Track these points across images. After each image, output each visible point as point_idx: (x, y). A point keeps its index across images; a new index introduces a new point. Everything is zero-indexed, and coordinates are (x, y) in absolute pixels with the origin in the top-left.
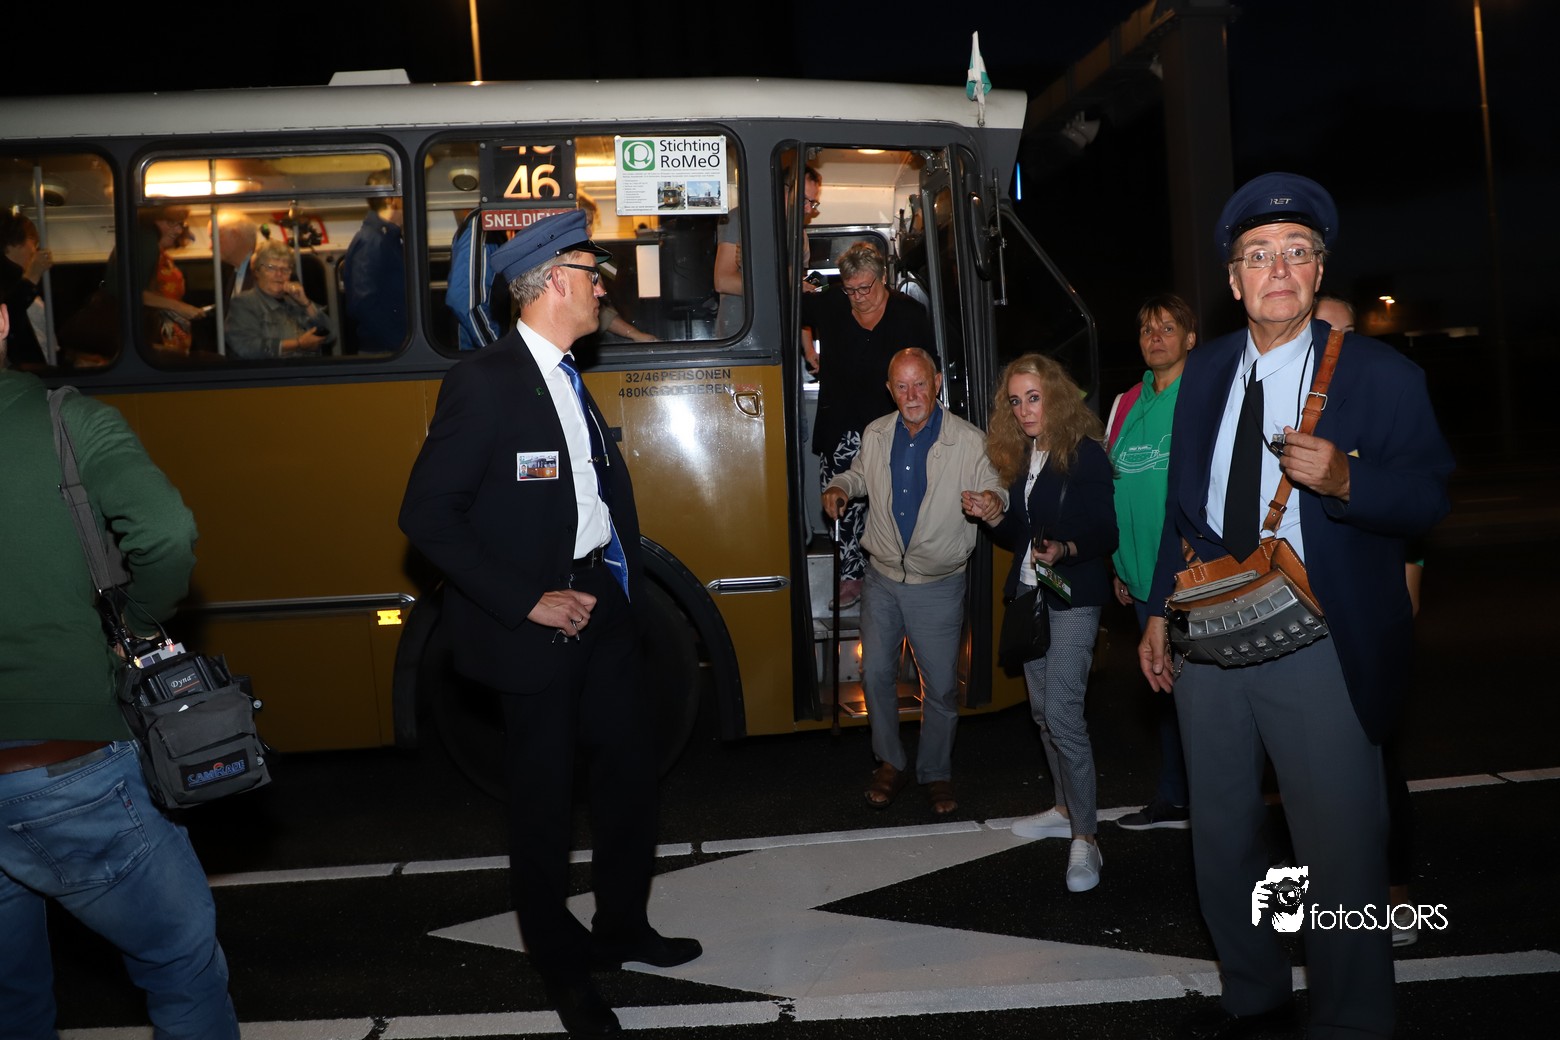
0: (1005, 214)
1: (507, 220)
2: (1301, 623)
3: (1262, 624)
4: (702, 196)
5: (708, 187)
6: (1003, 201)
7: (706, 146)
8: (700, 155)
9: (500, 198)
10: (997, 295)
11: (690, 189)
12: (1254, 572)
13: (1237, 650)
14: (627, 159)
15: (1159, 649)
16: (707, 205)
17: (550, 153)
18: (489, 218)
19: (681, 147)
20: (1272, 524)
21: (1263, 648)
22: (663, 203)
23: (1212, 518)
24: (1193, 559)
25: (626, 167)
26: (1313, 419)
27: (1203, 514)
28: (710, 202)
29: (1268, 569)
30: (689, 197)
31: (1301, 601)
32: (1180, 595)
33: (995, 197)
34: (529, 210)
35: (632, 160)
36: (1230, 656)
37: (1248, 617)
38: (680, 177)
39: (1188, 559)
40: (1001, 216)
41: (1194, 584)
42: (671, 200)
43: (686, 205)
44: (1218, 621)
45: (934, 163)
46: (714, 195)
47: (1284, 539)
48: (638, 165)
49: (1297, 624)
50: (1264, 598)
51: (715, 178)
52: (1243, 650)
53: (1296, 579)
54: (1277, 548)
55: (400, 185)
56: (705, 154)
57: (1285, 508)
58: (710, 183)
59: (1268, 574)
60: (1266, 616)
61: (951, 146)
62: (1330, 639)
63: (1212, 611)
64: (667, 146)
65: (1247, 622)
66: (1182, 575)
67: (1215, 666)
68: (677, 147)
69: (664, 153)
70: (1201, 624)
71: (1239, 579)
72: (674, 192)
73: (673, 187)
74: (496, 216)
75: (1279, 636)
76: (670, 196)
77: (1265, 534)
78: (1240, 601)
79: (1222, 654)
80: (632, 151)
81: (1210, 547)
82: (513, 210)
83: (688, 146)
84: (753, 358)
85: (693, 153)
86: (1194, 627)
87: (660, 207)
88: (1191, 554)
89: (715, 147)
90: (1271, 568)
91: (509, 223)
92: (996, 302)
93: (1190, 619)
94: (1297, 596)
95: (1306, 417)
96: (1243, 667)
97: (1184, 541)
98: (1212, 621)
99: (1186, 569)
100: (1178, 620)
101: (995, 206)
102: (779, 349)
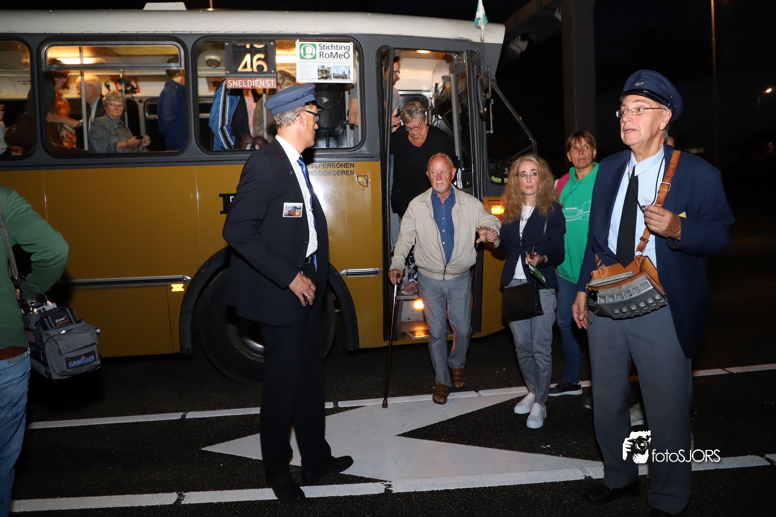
0: (493, 87)
1: (239, 83)
2: (654, 299)
3: (635, 298)
4: (341, 73)
5: (343, 69)
6: (492, 80)
7: (343, 48)
8: (339, 52)
9: (236, 72)
10: (488, 128)
11: (335, 70)
12: (631, 272)
13: (621, 311)
14: (302, 53)
15: (582, 308)
16: (343, 78)
17: (262, 48)
18: (230, 82)
19: (330, 48)
20: (641, 249)
21: (634, 310)
22: (320, 77)
23: (611, 244)
24: (601, 265)
25: (301, 57)
26: (663, 196)
27: (606, 242)
28: (344, 77)
29: (639, 271)
30: (334, 74)
31: (654, 288)
32: (593, 283)
33: (488, 78)
34: (250, 78)
35: (305, 54)
36: (617, 314)
37: (627, 295)
38: (329, 63)
39: (598, 265)
40: (492, 88)
41: (601, 277)
42: (325, 75)
43: (332, 78)
44: (612, 296)
45: (458, 60)
46: (347, 73)
47: (647, 256)
48: (307, 57)
49: (652, 299)
50: (636, 286)
51: (347, 65)
52: (624, 311)
53: (652, 277)
54: (643, 261)
55: (183, 63)
56: (342, 52)
57: (648, 241)
58: (345, 67)
59: (638, 274)
60: (636, 295)
61: (467, 51)
62: (668, 308)
63: (610, 291)
64: (323, 47)
65: (627, 297)
66: (595, 273)
67: (610, 318)
68: (328, 48)
69: (321, 51)
70: (604, 297)
71: (624, 275)
72: (326, 71)
73: (325, 68)
74: (234, 81)
75: (642, 305)
76: (324, 73)
77: (637, 253)
78: (624, 287)
79: (614, 312)
80: (304, 49)
81: (610, 259)
82: (242, 78)
83: (333, 47)
84: (366, 157)
85: (336, 51)
86: (600, 299)
87: (319, 79)
88: (600, 262)
89: (348, 48)
90: (640, 271)
91: (240, 85)
92: (488, 132)
93: (598, 295)
94: (653, 285)
95: (660, 194)
96: (624, 319)
97: (596, 256)
98: (609, 296)
99: (597, 269)
100: (592, 295)
101: (488, 83)
102: (379, 153)
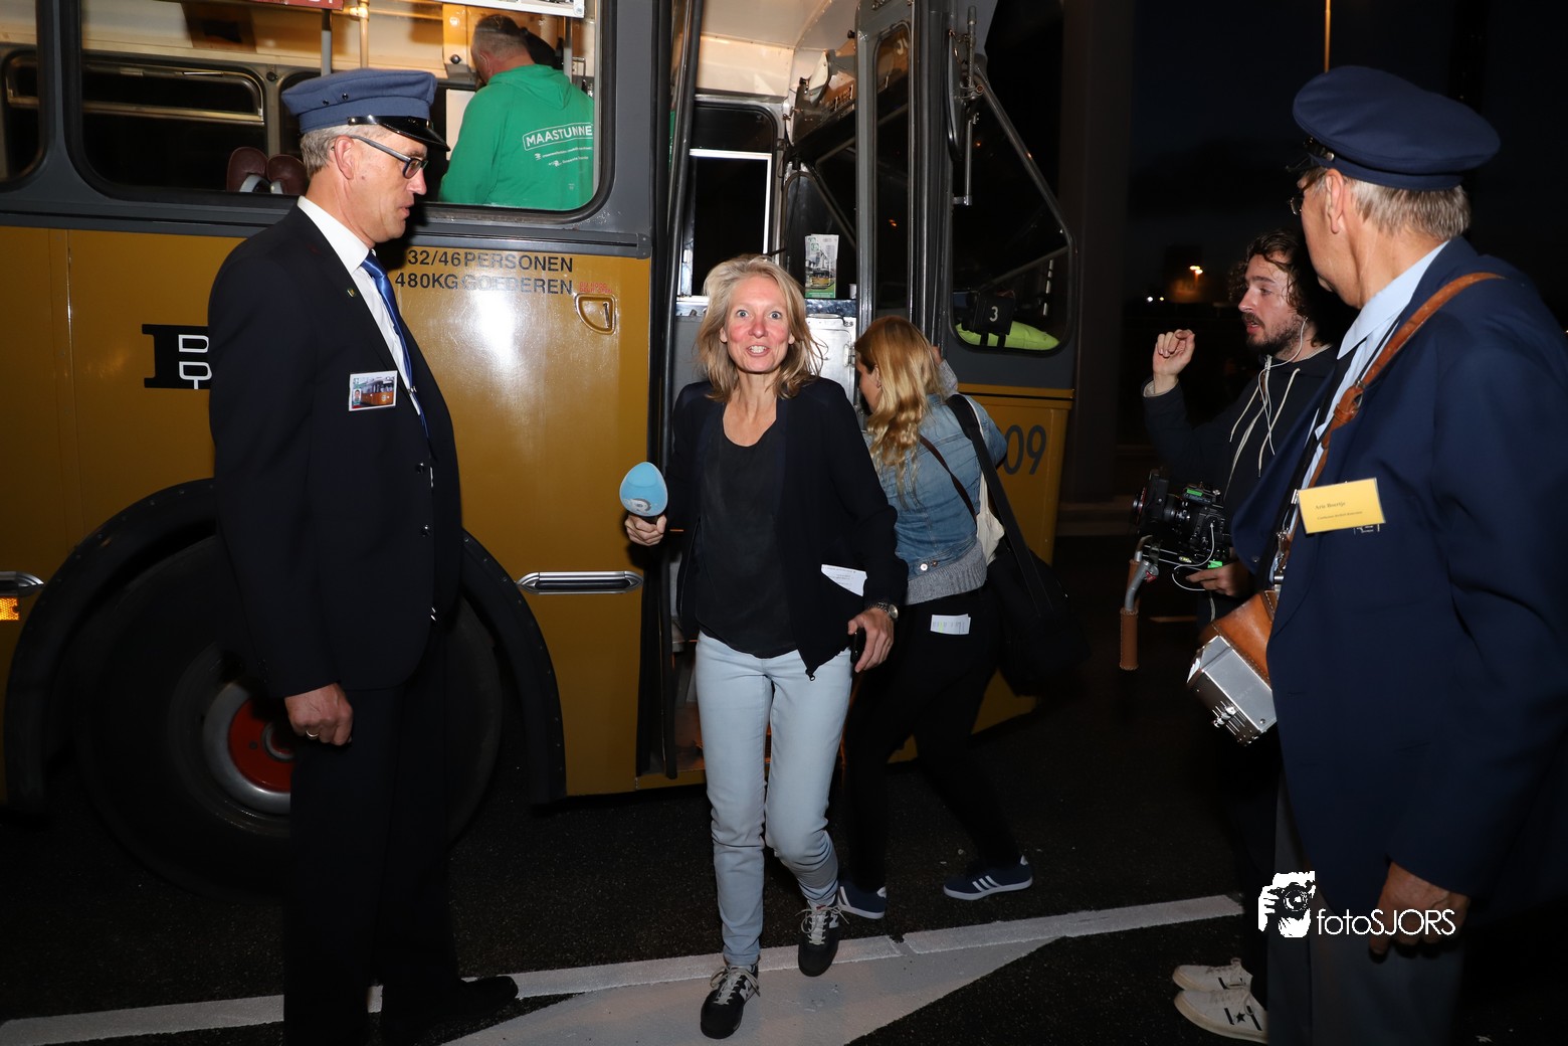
10: (959, 190)
84: (608, 244)
102: (649, 235)
